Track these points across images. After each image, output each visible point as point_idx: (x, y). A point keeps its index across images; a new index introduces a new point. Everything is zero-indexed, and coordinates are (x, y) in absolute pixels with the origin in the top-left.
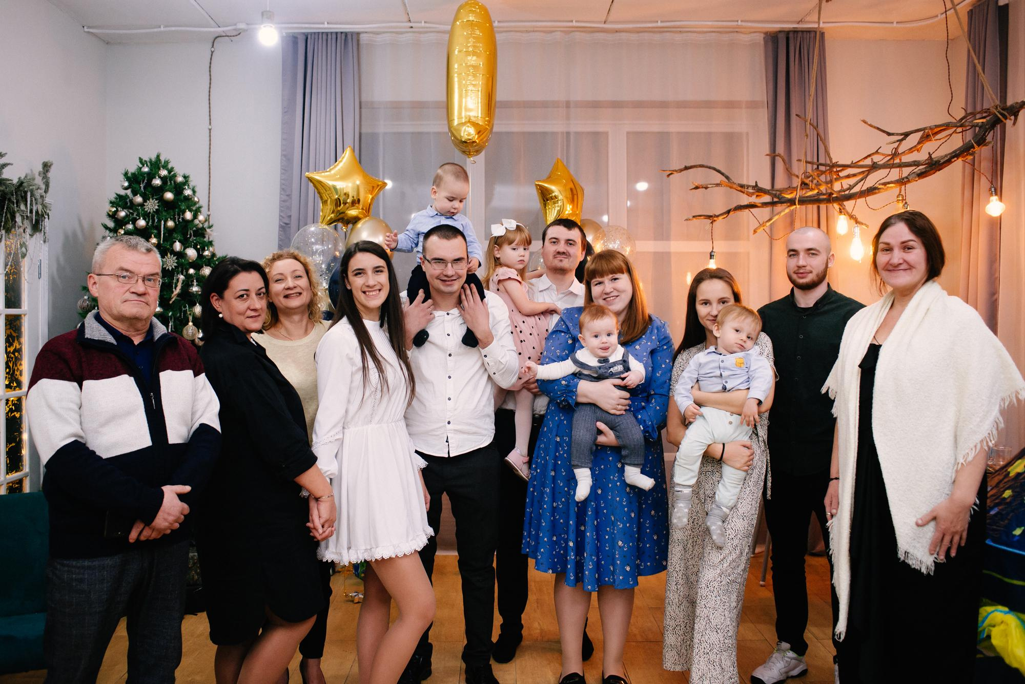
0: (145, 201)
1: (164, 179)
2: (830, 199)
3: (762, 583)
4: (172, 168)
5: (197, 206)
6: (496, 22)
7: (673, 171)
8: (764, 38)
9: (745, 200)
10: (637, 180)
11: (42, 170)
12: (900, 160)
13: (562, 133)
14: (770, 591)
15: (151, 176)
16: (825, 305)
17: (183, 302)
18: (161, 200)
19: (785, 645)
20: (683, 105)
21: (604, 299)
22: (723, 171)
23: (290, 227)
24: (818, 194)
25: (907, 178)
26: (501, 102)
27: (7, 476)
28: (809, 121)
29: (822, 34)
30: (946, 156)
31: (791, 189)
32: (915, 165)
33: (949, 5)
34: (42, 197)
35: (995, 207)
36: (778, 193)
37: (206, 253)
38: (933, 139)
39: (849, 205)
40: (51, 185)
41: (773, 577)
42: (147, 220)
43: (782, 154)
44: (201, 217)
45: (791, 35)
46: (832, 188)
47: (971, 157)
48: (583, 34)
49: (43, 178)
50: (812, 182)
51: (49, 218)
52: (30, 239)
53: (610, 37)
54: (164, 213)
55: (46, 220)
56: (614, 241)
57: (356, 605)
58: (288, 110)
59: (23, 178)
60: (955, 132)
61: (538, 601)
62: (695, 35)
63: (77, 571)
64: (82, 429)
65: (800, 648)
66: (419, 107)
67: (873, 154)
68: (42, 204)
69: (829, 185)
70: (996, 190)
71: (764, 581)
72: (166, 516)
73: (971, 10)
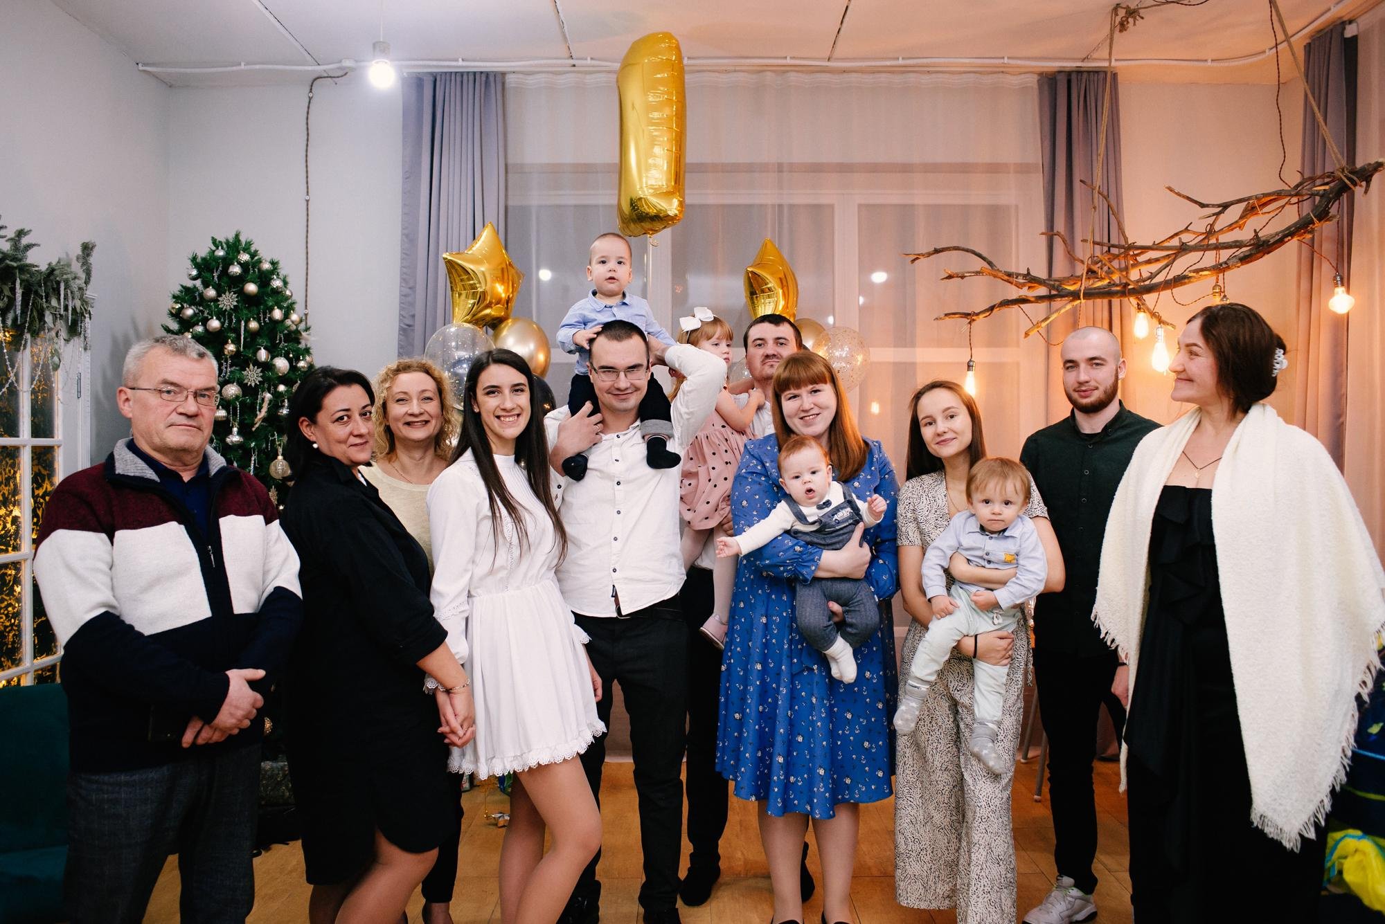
0: (219, 295)
1: (244, 266)
2: (1125, 291)
3: (1036, 797)
4: (256, 251)
5: (290, 301)
6: (686, 59)
7: (919, 255)
8: (1038, 81)
9: (1014, 293)
10: (873, 269)
11: (81, 253)
12: (1217, 240)
13: (773, 206)
14: (1046, 807)
15: (227, 261)
16: (1116, 430)
17: (270, 428)
18: (241, 294)
19: (1067, 880)
20: (932, 168)
21: (802, 418)
22: (985, 254)
23: (413, 330)
24: (1111, 284)
25: (1226, 263)
26: (692, 164)
27: (35, 661)
28: (1097, 188)
29: (1115, 76)
30: (1277, 234)
31: (1075, 278)
32: (1236, 247)
33: (1281, 37)
34: (80, 289)
35: (1341, 302)
36: (1057, 283)
37: (302, 364)
38: (1260, 212)
39: (1149, 299)
40: (93, 274)
41: (1051, 791)
42: (222, 320)
43: (1063, 233)
44: (294, 317)
45: (1074, 77)
46: (1127, 277)
47: (1311, 236)
48: (800, 75)
49: (83, 264)
50: (1102, 269)
51: (90, 318)
52: (65, 345)
53: (836, 79)
54: (245, 312)
55: (87, 320)
56: (842, 347)
57: (501, 829)
58: (410, 175)
59: (54, 263)
60: (1288, 203)
61: (741, 823)
62: (947, 76)
63: (110, 788)
64: (114, 596)
65: (1087, 883)
66: (584, 172)
67: (1181, 232)
68: (81, 299)
69: (1124, 273)
70: (1342, 279)
71: (1039, 794)
72: (233, 710)
73: (1309, 44)
